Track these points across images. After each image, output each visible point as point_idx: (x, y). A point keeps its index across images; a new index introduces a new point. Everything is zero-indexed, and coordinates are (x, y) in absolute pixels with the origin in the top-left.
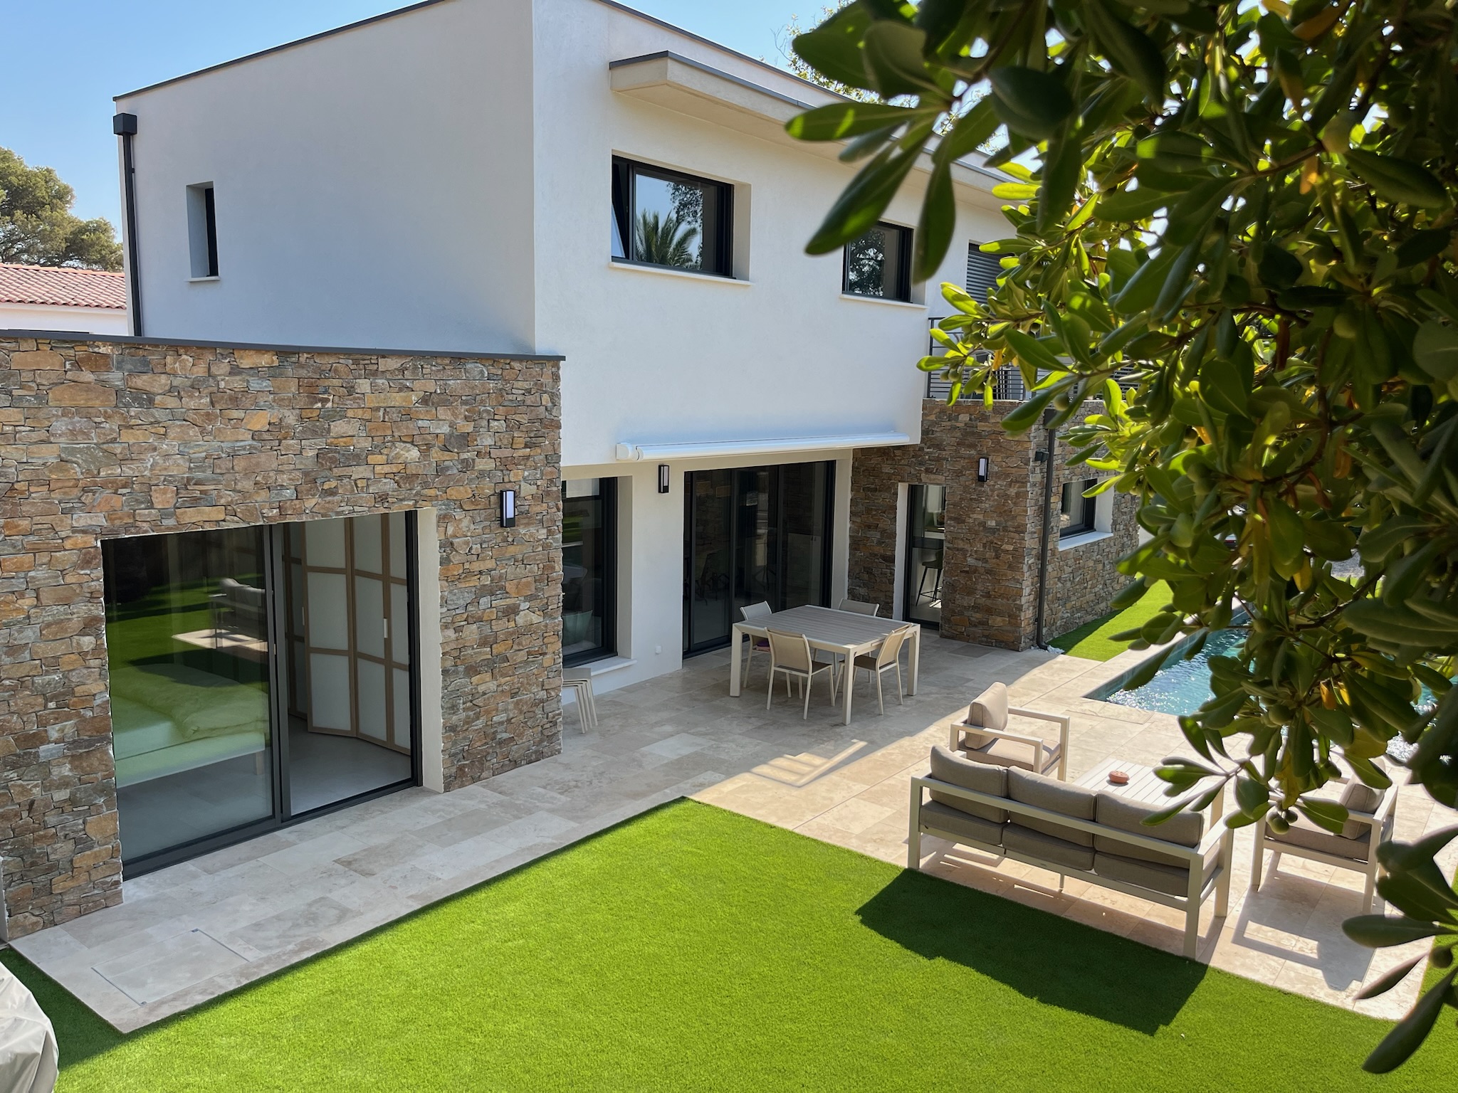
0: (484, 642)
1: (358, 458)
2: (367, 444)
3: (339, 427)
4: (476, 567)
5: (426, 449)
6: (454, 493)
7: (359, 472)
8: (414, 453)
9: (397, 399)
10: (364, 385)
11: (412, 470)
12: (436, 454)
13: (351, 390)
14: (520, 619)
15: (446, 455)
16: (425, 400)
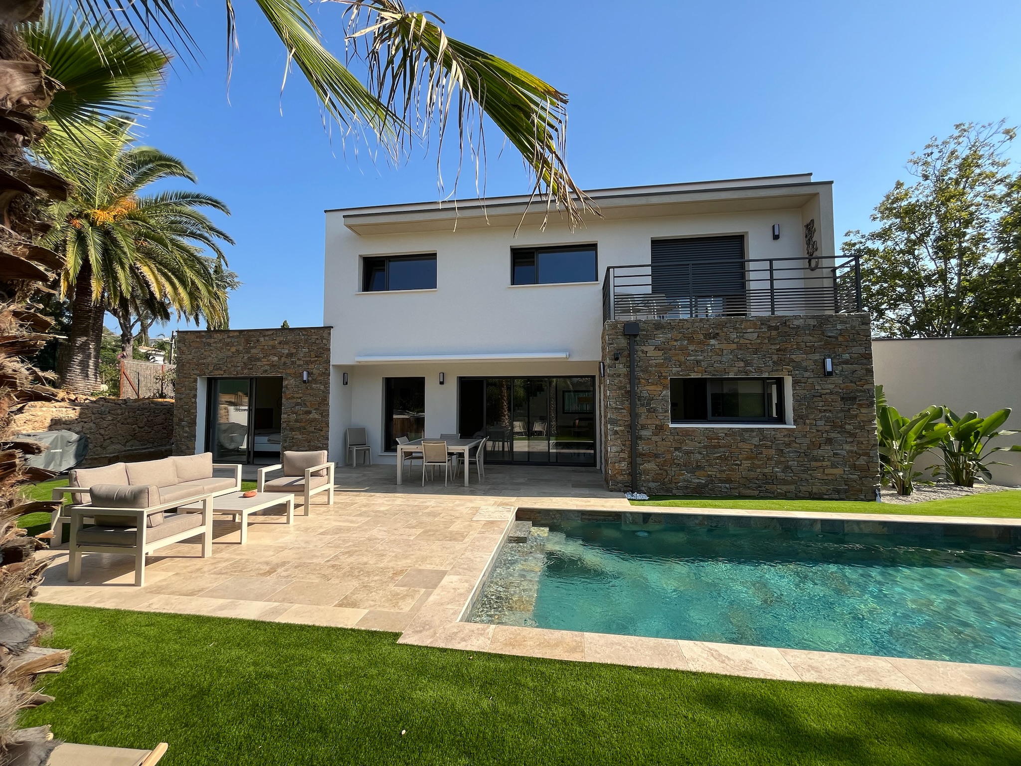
0: (296, 421)
1: (259, 360)
2: (262, 356)
3: (253, 351)
4: (296, 396)
5: (280, 357)
6: (288, 371)
7: (259, 363)
8: (276, 358)
9: (271, 343)
10: (262, 339)
11: (274, 363)
12: (283, 359)
13: (258, 341)
14: (311, 416)
15: (286, 359)
16: (280, 343)
